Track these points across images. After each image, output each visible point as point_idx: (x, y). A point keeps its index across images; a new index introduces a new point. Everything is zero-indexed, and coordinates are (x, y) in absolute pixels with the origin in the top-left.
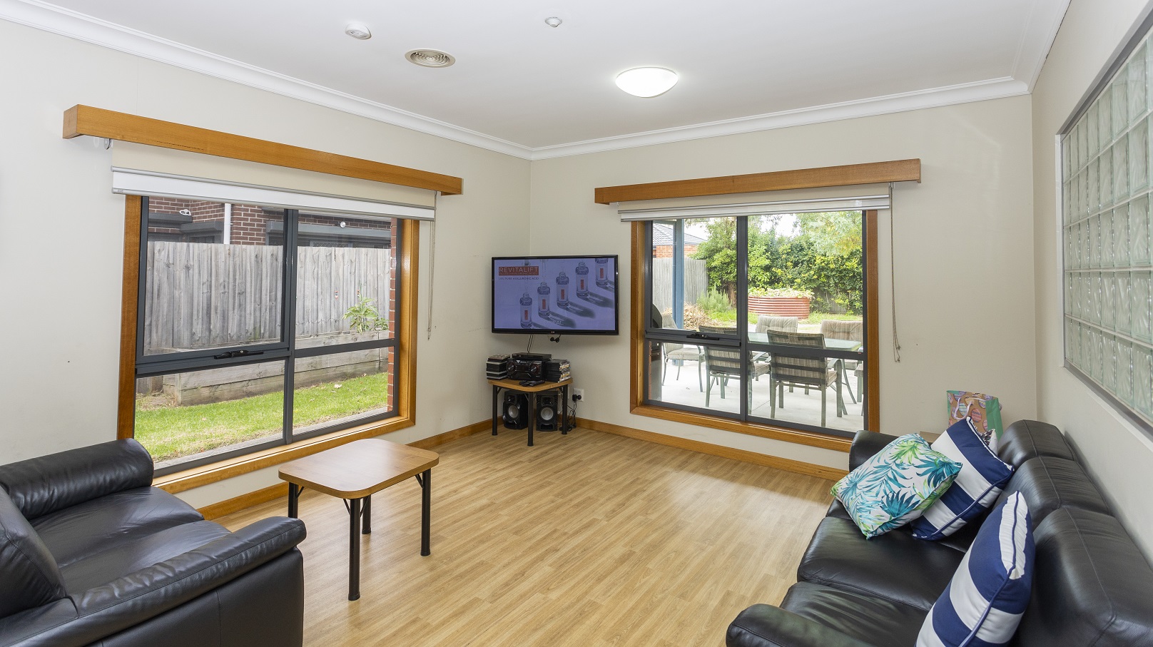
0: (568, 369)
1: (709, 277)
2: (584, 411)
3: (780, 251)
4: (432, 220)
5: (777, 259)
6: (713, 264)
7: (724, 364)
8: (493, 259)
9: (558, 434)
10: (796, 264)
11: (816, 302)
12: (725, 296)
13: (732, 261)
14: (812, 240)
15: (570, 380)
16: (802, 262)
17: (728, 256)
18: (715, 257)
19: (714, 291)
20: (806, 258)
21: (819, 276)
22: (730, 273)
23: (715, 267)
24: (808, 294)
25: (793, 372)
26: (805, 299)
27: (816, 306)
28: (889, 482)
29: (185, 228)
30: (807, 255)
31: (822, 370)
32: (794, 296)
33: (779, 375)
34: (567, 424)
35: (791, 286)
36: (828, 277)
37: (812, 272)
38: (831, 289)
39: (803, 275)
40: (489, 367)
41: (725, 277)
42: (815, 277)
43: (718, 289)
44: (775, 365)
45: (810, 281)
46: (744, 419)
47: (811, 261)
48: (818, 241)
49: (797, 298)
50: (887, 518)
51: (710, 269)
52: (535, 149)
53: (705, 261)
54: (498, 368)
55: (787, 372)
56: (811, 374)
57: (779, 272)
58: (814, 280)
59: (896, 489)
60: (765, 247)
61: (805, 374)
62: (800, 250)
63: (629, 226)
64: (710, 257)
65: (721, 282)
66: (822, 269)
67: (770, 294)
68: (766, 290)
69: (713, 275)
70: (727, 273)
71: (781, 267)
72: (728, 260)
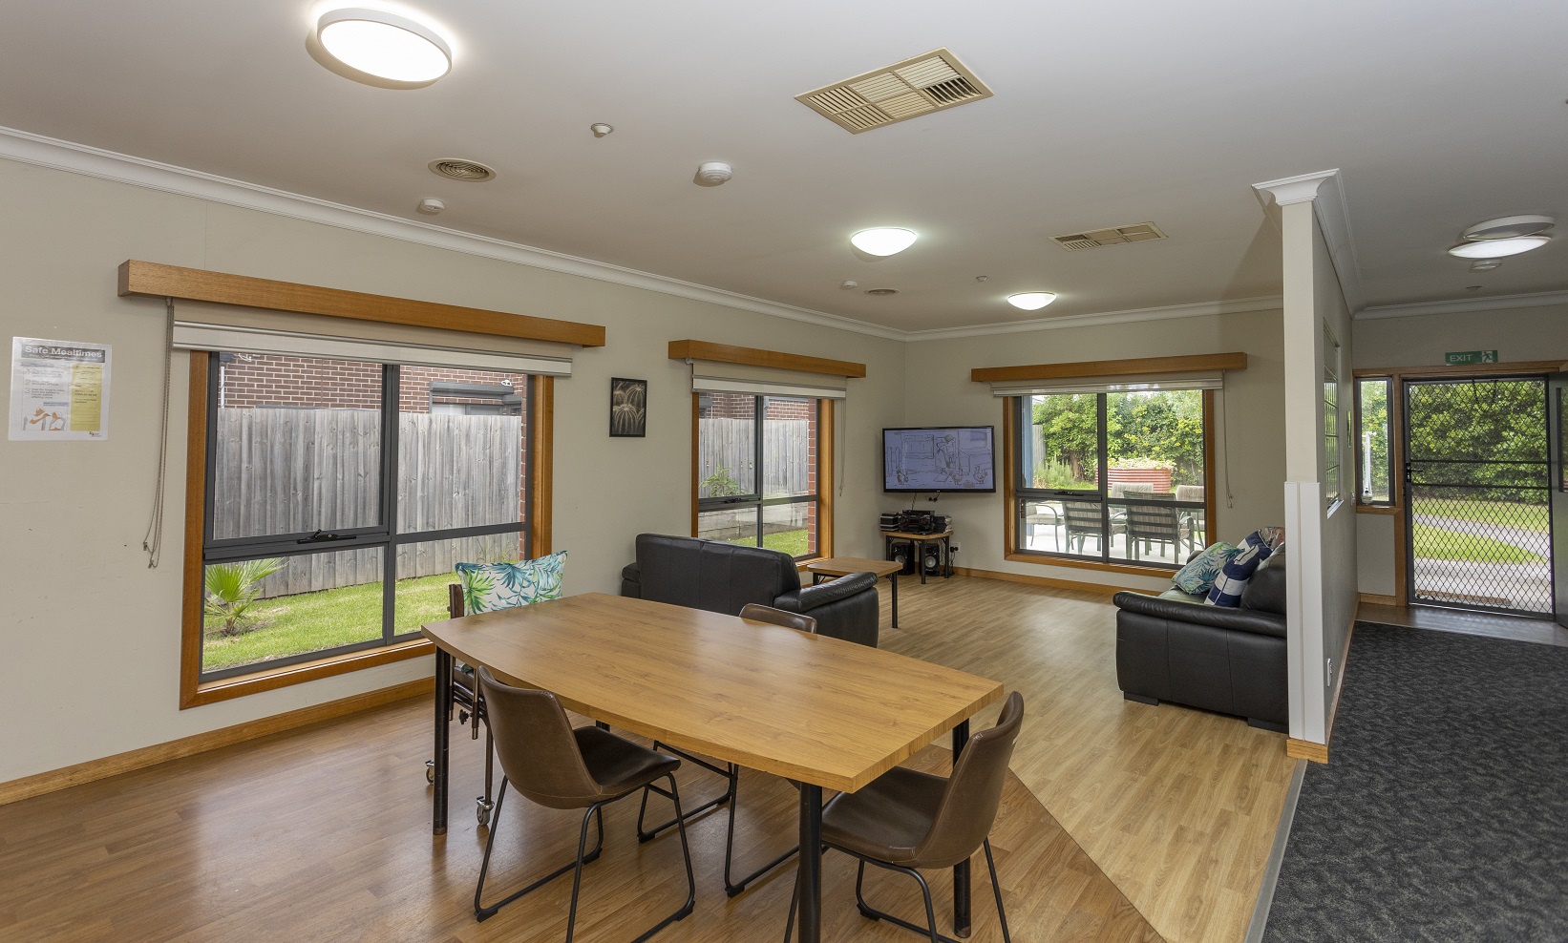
0: (950, 523)
1: (1046, 445)
2: (960, 561)
3: (1134, 413)
4: (843, 399)
5: (1130, 423)
6: (1052, 430)
7: (1082, 524)
8: (884, 430)
9: (942, 579)
10: (1153, 429)
11: (1179, 475)
12: (1068, 467)
13: (1074, 426)
14: (1169, 403)
15: (951, 532)
16: (1161, 427)
17: (1070, 420)
18: (1053, 422)
19: (1054, 462)
20: (1166, 422)
21: (1183, 443)
22: (1073, 440)
23: (1054, 434)
24: (1169, 464)
25: (1148, 529)
26: (1165, 471)
27: (1180, 479)
29: (508, 399)
30: (1166, 418)
31: (1175, 525)
32: (1151, 467)
33: (1133, 533)
34: (948, 572)
35: (1148, 456)
36: (1193, 444)
37: (1174, 439)
38: (1197, 459)
39: (1162, 442)
40: (883, 521)
41: (1067, 446)
42: (1178, 444)
43: (1059, 459)
44: (1131, 522)
45: (1171, 449)
46: (1105, 562)
47: (1173, 425)
48: (1176, 404)
49: (1155, 469)
50: (1202, 582)
51: (1047, 436)
52: (910, 333)
53: (1041, 426)
54: (890, 522)
55: (1142, 529)
56: (1165, 530)
57: (1133, 438)
58: (1176, 448)
59: (1208, 567)
60: (1116, 410)
61: (1159, 530)
62: (1159, 413)
63: (1001, 400)
64: (1047, 421)
65: (1062, 452)
66: (1187, 435)
67: (1122, 464)
68: (1117, 460)
69: (1052, 443)
70: (1069, 440)
71: (1136, 433)
72: (1069, 425)
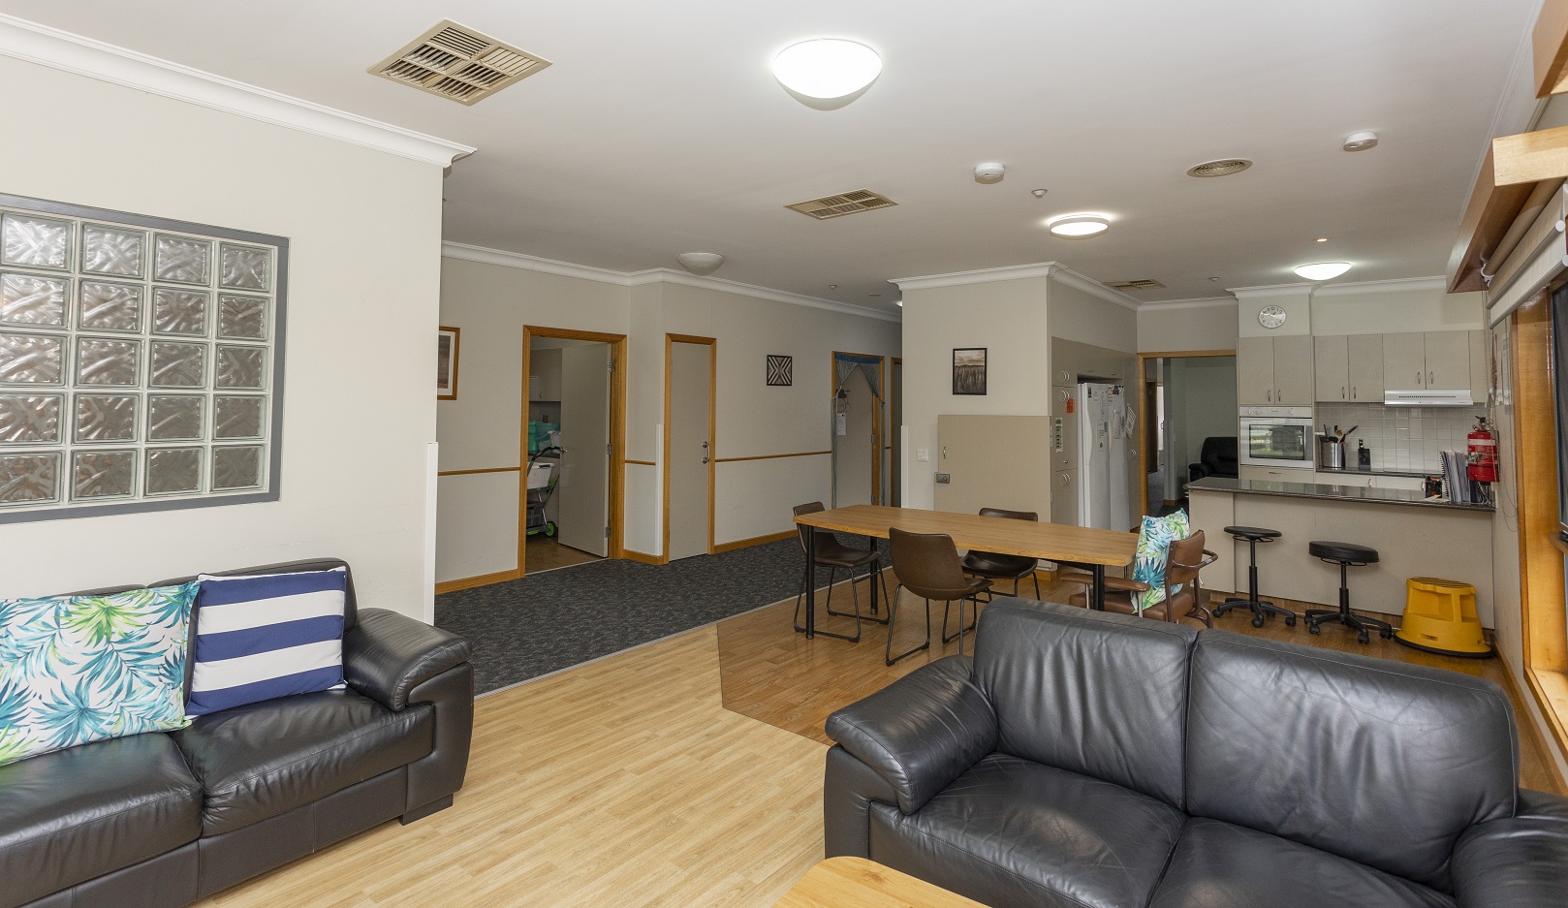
28: (140, 663)
